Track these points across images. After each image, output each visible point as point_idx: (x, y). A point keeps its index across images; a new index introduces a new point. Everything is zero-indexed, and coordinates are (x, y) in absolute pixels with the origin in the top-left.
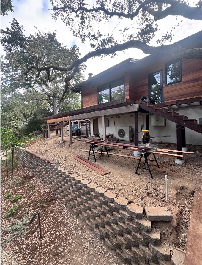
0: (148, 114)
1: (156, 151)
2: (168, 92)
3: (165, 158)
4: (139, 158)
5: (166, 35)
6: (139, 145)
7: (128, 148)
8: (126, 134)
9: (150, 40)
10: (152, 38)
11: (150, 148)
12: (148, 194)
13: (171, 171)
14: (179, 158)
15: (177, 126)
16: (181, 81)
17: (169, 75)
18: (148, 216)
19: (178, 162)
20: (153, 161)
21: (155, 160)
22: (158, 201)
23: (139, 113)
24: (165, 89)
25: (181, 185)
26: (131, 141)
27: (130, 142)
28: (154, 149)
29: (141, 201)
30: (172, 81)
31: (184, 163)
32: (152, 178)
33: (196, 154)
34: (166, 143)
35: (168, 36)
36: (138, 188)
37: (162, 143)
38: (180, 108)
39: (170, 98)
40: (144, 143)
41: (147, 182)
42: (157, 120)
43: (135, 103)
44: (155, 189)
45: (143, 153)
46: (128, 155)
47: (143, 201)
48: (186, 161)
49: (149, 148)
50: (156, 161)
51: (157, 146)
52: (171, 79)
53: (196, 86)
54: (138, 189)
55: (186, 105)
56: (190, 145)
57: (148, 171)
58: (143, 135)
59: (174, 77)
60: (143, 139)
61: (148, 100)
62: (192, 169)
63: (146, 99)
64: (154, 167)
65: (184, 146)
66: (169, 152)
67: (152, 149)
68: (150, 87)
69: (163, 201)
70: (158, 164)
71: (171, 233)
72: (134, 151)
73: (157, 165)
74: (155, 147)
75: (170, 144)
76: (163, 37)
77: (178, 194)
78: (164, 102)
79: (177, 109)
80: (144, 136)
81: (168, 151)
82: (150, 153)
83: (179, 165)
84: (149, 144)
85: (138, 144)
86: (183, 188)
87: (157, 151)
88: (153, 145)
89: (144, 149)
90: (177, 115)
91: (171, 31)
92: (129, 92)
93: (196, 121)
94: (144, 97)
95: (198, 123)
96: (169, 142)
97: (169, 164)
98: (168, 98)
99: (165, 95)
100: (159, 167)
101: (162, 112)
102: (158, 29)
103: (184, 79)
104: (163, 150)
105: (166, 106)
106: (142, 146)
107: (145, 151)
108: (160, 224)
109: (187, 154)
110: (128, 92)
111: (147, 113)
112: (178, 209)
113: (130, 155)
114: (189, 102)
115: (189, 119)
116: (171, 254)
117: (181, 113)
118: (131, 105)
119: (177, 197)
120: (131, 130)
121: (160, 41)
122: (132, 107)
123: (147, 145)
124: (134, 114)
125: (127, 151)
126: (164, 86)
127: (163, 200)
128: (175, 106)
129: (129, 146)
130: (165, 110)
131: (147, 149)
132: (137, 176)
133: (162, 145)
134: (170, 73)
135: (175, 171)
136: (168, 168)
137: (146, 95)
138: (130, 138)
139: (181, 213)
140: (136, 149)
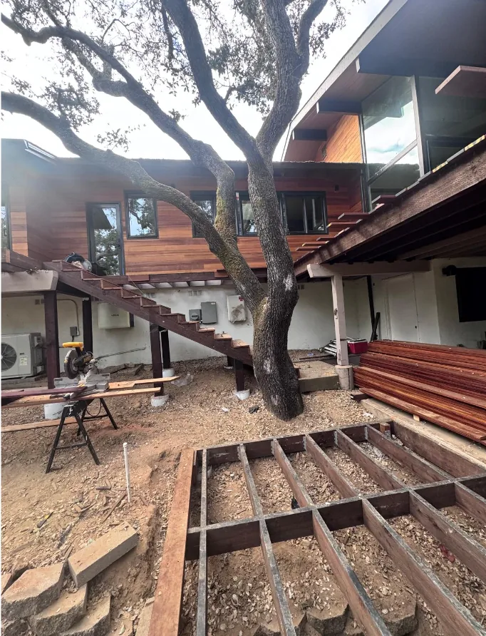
0: (87, 299)
1: (105, 392)
2: (133, 254)
3: (131, 401)
4: (58, 422)
5: (116, 134)
6: (59, 385)
7: (20, 401)
8: (19, 357)
9: (80, 124)
10: (85, 123)
11: (88, 386)
12: (82, 512)
13: (143, 428)
14: (157, 394)
15: (151, 328)
16: (157, 237)
17: (138, 219)
18: (75, 579)
19: (156, 402)
20: (101, 417)
21: (105, 413)
22: (110, 514)
23: (59, 296)
24: (128, 247)
25: (159, 451)
26: (37, 376)
27: (36, 380)
28: (102, 387)
29: (60, 545)
30: (146, 231)
31: (166, 402)
32: (97, 462)
33: (187, 378)
34: (136, 365)
35: (119, 137)
36: (51, 511)
37: (126, 367)
38: (158, 289)
39: (138, 267)
40: (73, 375)
41: (83, 480)
42: (114, 314)
43: (44, 268)
44: (102, 489)
45: (70, 404)
46: (24, 422)
47: (66, 542)
48: (170, 397)
49: (86, 388)
50: (109, 414)
51: (109, 378)
52: (144, 227)
53: (181, 252)
54: (51, 514)
55: (167, 285)
56: (179, 362)
57: (87, 447)
58: (68, 355)
59: (148, 225)
60: (68, 365)
61: (87, 265)
62: (180, 410)
63: (82, 260)
64: (104, 431)
65: (168, 365)
66: (136, 386)
67: (96, 387)
68: (90, 234)
69: (122, 508)
70: (115, 420)
71: (136, 576)
72: (45, 405)
73: (111, 425)
74: (102, 381)
75: (143, 365)
76: (110, 136)
77: (155, 473)
78: (127, 274)
79: (152, 292)
80: (69, 359)
81: (132, 384)
82: (90, 400)
83: (158, 408)
84: (88, 375)
85: (55, 383)
86: (163, 456)
87: (108, 390)
88: (99, 377)
89: (71, 394)
90: (150, 304)
91: (126, 132)
92: (26, 232)
93: (183, 316)
94: (76, 255)
95: (188, 320)
96: (142, 362)
97: (139, 412)
98: (134, 266)
99: (128, 259)
100: (116, 428)
101: (119, 296)
102: (99, 110)
103: (162, 234)
104: (123, 384)
105: (131, 283)
106: (66, 385)
107: (74, 398)
108: (111, 574)
109: (173, 383)
110: (24, 233)
111: (84, 297)
112: (151, 508)
113: (32, 421)
114: (172, 279)
115: (173, 312)
116: (135, 627)
117: (160, 300)
118: (31, 273)
119: (151, 481)
120: (36, 344)
121: (103, 140)
122: (32, 277)
123: (83, 381)
124: (42, 297)
125: (21, 410)
126: (125, 238)
127: (121, 506)
128: (147, 286)
129: (22, 393)
130: (126, 292)
131: (80, 392)
132: (53, 475)
133: (125, 371)
134: (140, 214)
135: (150, 425)
136: (137, 423)
137: (83, 250)
138: (34, 368)
139: (157, 513)
140: (47, 397)
